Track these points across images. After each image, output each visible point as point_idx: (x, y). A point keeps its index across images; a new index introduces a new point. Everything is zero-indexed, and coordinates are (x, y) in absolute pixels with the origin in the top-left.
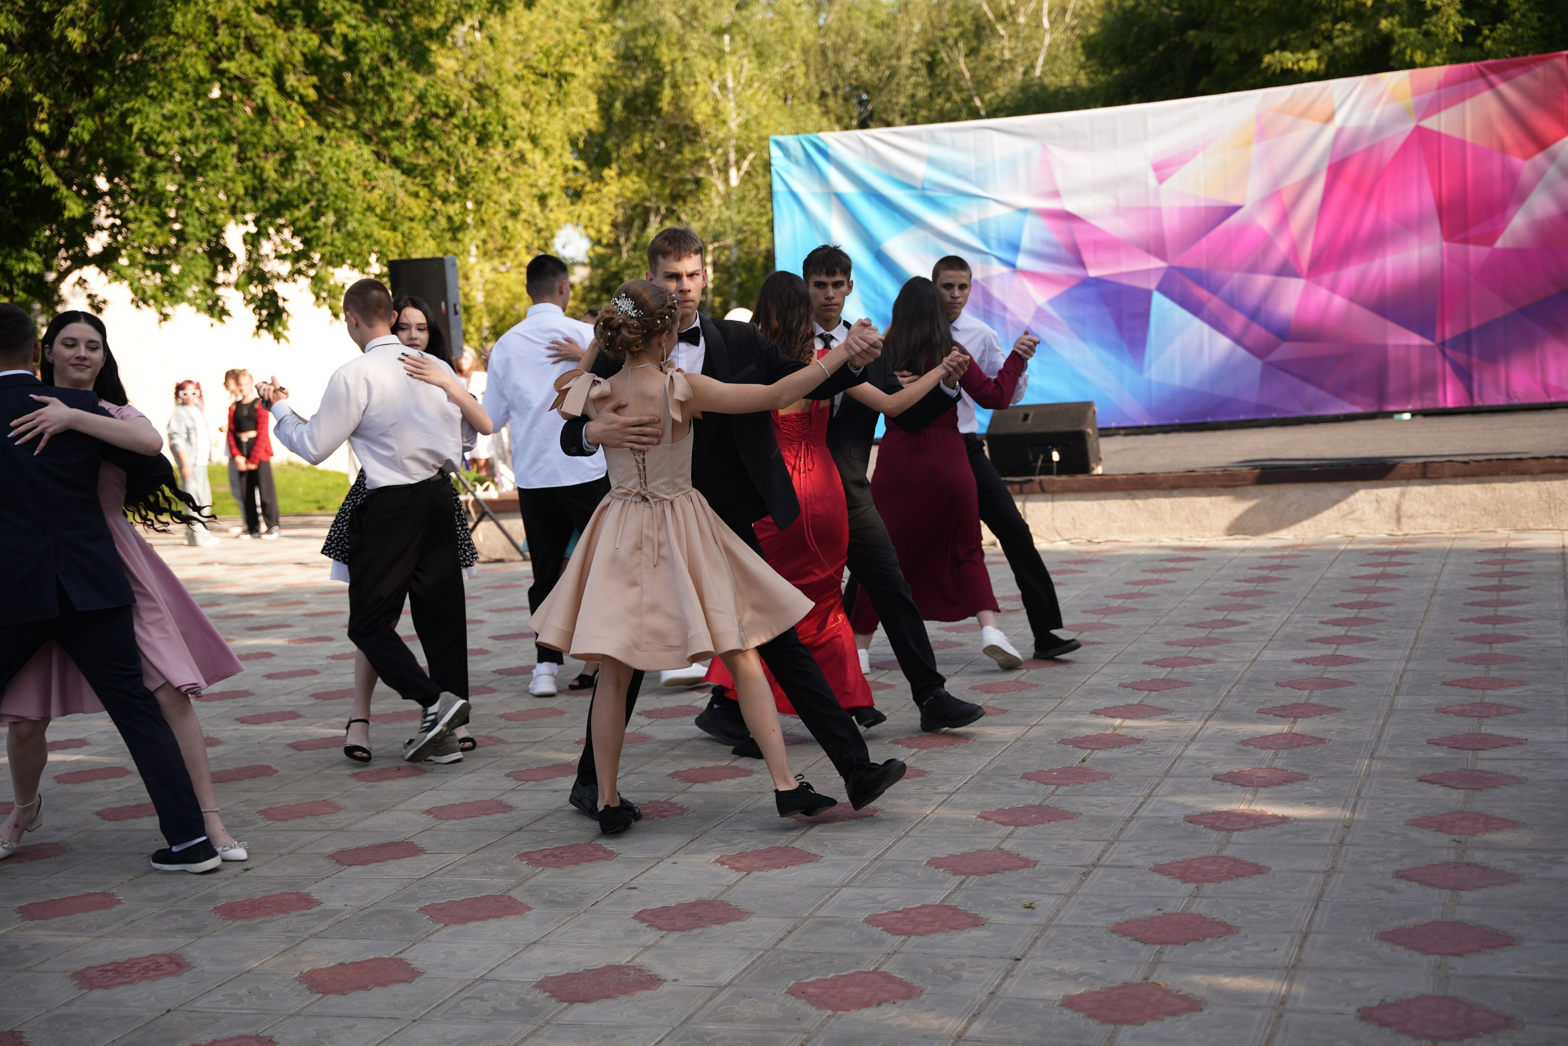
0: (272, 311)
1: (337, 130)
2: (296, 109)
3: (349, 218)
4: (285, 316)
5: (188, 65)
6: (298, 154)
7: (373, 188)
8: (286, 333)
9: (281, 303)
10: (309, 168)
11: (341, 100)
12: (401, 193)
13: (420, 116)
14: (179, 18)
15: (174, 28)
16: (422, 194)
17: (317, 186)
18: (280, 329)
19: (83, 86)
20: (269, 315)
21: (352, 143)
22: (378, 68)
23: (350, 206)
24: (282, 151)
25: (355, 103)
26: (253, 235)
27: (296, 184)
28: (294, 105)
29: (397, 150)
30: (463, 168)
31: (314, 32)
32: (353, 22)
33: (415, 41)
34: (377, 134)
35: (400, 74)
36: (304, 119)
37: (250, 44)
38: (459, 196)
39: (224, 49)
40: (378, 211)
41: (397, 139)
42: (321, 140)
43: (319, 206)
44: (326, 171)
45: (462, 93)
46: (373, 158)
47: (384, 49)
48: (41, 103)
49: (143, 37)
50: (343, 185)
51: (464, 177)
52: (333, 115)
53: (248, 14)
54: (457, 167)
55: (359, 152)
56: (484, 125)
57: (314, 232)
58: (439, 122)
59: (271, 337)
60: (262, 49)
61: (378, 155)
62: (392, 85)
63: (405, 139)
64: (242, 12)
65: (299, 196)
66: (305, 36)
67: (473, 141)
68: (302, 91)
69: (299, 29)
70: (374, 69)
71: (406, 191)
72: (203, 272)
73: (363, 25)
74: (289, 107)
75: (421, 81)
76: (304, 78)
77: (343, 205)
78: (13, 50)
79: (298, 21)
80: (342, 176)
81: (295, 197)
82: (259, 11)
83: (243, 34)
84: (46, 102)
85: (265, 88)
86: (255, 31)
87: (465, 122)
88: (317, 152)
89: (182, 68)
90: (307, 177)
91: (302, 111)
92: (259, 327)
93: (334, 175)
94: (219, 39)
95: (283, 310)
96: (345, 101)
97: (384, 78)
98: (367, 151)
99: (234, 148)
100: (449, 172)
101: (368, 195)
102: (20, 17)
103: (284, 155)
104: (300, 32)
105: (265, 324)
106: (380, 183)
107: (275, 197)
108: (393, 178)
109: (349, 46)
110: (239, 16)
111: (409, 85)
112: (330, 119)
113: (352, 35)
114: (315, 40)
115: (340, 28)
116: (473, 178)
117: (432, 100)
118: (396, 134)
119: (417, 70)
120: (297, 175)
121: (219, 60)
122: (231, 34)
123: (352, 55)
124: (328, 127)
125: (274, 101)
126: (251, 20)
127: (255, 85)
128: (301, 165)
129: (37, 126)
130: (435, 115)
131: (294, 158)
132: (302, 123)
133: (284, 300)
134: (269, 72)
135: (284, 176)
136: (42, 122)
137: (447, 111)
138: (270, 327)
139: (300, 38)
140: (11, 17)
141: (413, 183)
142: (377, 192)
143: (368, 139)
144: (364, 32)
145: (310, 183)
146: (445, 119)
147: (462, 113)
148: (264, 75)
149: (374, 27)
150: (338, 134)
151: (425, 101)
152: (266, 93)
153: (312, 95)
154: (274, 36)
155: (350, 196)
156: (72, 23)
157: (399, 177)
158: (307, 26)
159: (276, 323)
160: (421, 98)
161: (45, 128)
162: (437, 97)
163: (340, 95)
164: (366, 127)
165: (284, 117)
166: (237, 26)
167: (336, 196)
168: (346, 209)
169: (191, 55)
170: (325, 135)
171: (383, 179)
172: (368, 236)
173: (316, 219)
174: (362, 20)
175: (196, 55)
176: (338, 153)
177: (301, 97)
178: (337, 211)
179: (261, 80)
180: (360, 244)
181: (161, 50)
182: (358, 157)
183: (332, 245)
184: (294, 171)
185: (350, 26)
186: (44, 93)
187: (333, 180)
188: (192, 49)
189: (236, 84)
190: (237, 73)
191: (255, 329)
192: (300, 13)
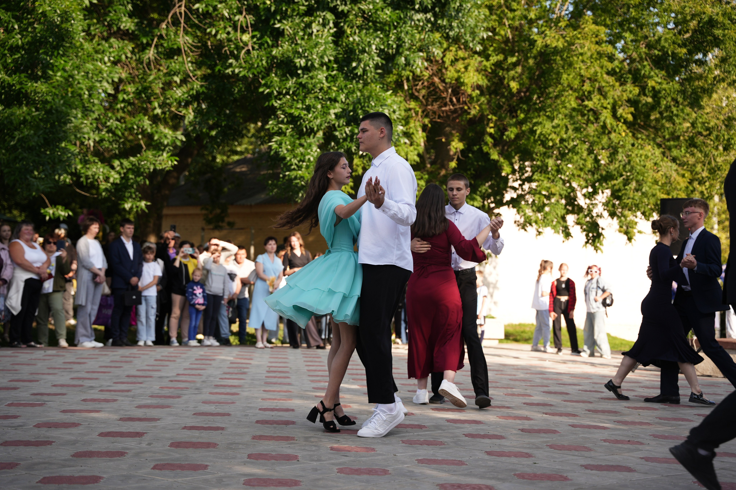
0: (595, 234)
1: (642, 139)
2: (621, 127)
3: (644, 185)
4: (602, 237)
5: (567, 100)
6: (620, 150)
7: (658, 171)
8: (601, 247)
9: (600, 230)
10: (625, 158)
11: (646, 126)
12: (674, 174)
13: (691, 134)
14: (565, 76)
15: (562, 81)
16: (686, 175)
17: (628, 167)
18: (598, 245)
19: (512, 111)
20: (593, 236)
21: (650, 147)
22: (670, 107)
23: (645, 179)
24: (611, 149)
25: (654, 127)
26: (589, 193)
27: (617, 166)
28: (621, 124)
29: (675, 153)
30: (713, 164)
31: (637, 86)
32: (659, 81)
33: (694, 92)
34: (664, 144)
35: (682, 111)
36: (624, 131)
37: (600, 90)
38: (709, 178)
39: (586, 93)
40: (660, 183)
41: (676, 147)
42: (633, 145)
43: (628, 180)
44: (634, 160)
45: (717, 122)
46: (660, 156)
47: (675, 96)
48: (491, 119)
49: (546, 88)
50: (643, 168)
51: (713, 169)
52: (641, 133)
53: (602, 75)
54: (709, 163)
55: (653, 152)
56: (728, 140)
57: (623, 192)
58: (702, 138)
59: (593, 248)
60: (606, 93)
61: (663, 154)
62: (677, 116)
63: (681, 147)
64: (599, 74)
65: (618, 172)
66: (632, 88)
67: (721, 148)
68: (625, 116)
69: (628, 85)
70: (668, 108)
71: (678, 174)
72: (561, 211)
73: (665, 82)
74: (617, 126)
75: (694, 115)
76: (627, 108)
77: (641, 178)
78: (482, 94)
79: (629, 80)
80: (642, 163)
81: (616, 173)
82: (608, 73)
83: (597, 85)
84: (494, 118)
85: (605, 115)
86: (604, 84)
87: (717, 137)
88: (630, 150)
89: (563, 102)
90: (623, 163)
91: (624, 127)
92: (587, 243)
93: (638, 161)
94: (584, 88)
95: (601, 234)
96: (650, 126)
97: (672, 112)
98: (658, 152)
99: (586, 146)
100: (704, 165)
101: (655, 175)
102: (487, 76)
103: (612, 151)
104: (629, 87)
105: (590, 241)
106: (663, 169)
107: (604, 173)
108: (671, 167)
109: (656, 94)
110: (596, 76)
111: (687, 117)
112: (639, 136)
113: (657, 87)
114: (637, 90)
115: (651, 83)
116: (719, 169)
117: (699, 125)
118: (676, 143)
119: (692, 107)
120: (617, 162)
121: (583, 101)
122: (591, 86)
123: (656, 99)
124: (637, 139)
125: (610, 121)
126: (603, 78)
127: (601, 113)
128: (620, 156)
129: (488, 130)
130: (700, 134)
131: (618, 152)
132: (624, 134)
133: (603, 229)
134: (609, 106)
135: (611, 162)
136: (491, 128)
137: (708, 132)
138: (593, 244)
139: (628, 89)
140: (484, 77)
141: (683, 169)
142: (661, 173)
143: (659, 146)
144: (664, 86)
145: (624, 166)
146: (705, 136)
147: (715, 133)
148: (606, 108)
149: (671, 84)
150: (642, 142)
151: (695, 125)
152: (606, 117)
153: (630, 118)
154: (613, 86)
155: (646, 175)
156: (513, 79)
157: (674, 166)
158: (634, 83)
159: (597, 241)
160: (693, 124)
161: (492, 131)
162: (703, 123)
163: (648, 123)
164: (659, 140)
165: (615, 131)
166: (596, 80)
167: (638, 173)
168: (643, 180)
169: (569, 95)
170: (635, 142)
171: (665, 167)
172: (654, 195)
173: (625, 185)
174: (665, 79)
175: (572, 95)
176: (641, 152)
177: (625, 120)
178: (637, 181)
179: (604, 111)
180: (648, 199)
181: (555, 94)
182: (652, 155)
183: (633, 199)
184: (616, 160)
185: (657, 82)
186: (495, 114)
187: (637, 164)
188: (570, 92)
189: (591, 113)
190: (592, 107)
191: (584, 243)
192: (630, 76)
